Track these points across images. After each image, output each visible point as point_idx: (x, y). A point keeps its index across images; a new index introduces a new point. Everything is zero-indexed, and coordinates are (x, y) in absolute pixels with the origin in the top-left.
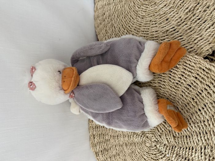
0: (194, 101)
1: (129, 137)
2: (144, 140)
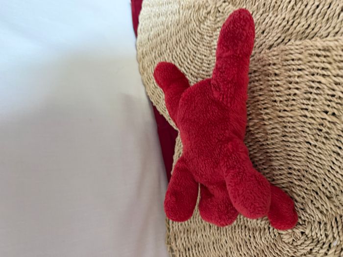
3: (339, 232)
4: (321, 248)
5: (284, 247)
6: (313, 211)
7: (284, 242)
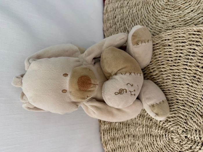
0: (200, 67)
1: (153, 145)
2: (170, 139)
4: (197, 145)
6: (192, 124)
7: (175, 142)
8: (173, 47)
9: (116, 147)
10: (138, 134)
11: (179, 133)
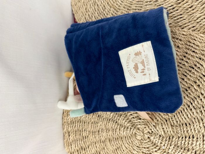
0: (196, 84)
1: (114, 131)
2: (134, 133)
3: (168, 144)
4: (155, 148)
5: (136, 141)
6: (160, 129)
7: (136, 138)
8: (181, 51)
9: (76, 120)
10: (104, 116)
11: (144, 132)
